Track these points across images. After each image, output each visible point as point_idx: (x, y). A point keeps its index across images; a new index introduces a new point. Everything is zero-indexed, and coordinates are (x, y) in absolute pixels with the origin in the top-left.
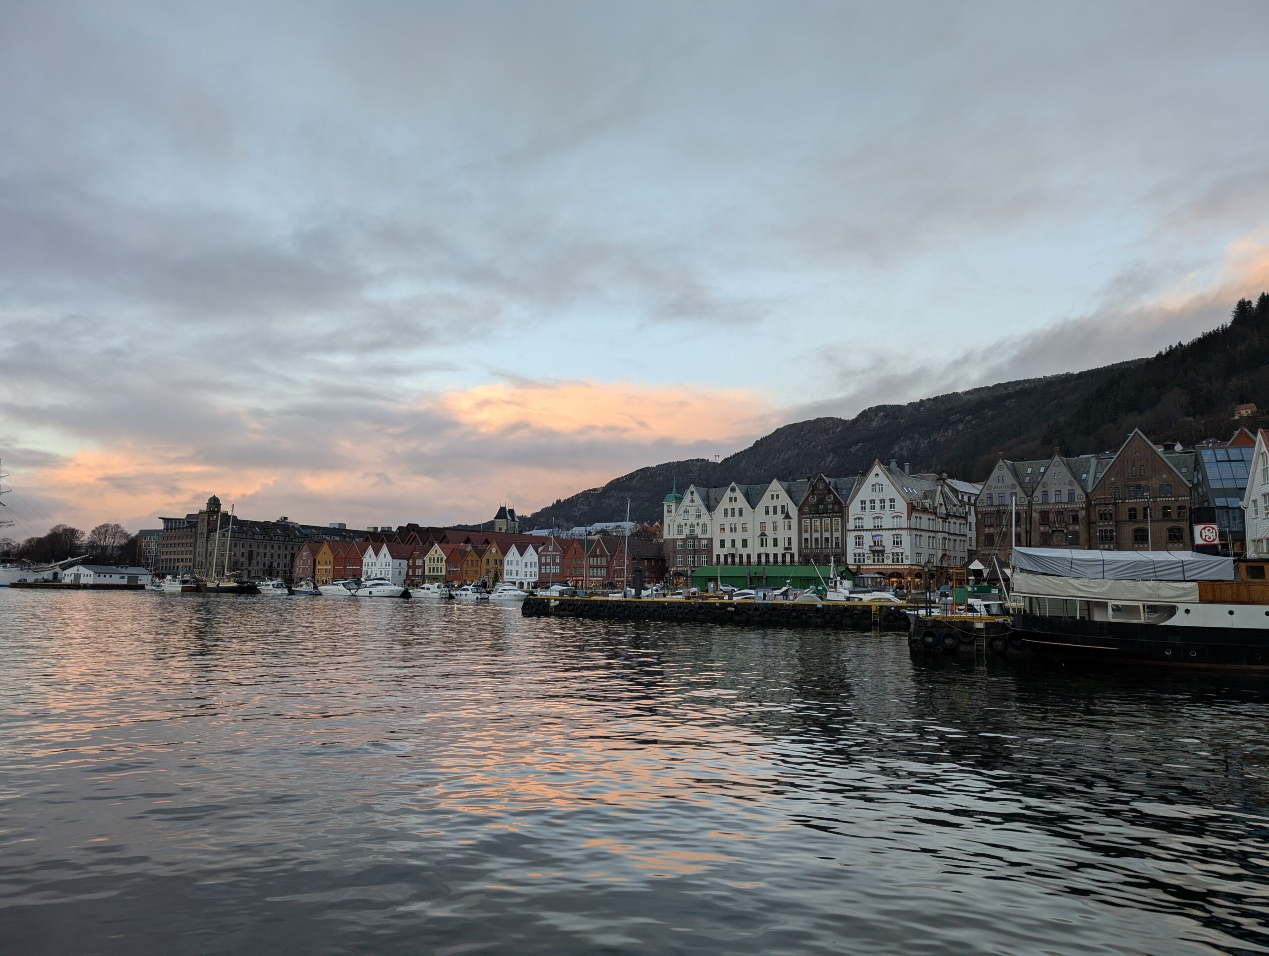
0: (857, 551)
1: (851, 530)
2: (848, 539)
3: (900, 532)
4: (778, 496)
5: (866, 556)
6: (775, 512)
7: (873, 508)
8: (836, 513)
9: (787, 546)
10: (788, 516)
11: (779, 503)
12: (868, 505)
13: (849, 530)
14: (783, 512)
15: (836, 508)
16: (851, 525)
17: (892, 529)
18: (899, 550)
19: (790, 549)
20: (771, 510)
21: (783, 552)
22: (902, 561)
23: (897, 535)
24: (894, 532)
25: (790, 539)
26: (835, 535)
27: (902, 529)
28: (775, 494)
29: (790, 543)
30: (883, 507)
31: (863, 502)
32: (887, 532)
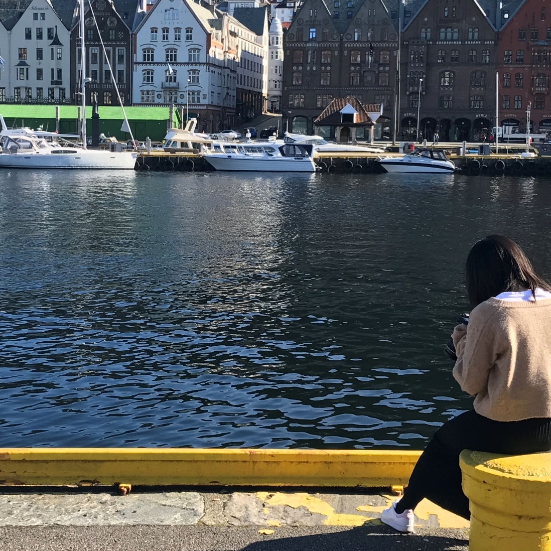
0: (146, 88)
1: (139, 63)
2: (134, 73)
3: (198, 67)
4: (43, 15)
5: (156, 94)
6: (40, 36)
7: (165, 38)
8: (120, 41)
9: (56, 78)
10: (57, 42)
11: (45, 26)
12: (160, 33)
13: (136, 63)
14: (50, 37)
15: (121, 35)
16: (139, 57)
17: (188, 64)
18: (195, 88)
19: (61, 83)
20: (34, 34)
21: (51, 86)
22: (199, 101)
23: (194, 71)
24: (190, 67)
25: (60, 71)
26: (119, 67)
27: (200, 64)
28: (39, 12)
29: (60, 76)
30: (178, 38)
31: (154, 30)
32: (183, 66)
